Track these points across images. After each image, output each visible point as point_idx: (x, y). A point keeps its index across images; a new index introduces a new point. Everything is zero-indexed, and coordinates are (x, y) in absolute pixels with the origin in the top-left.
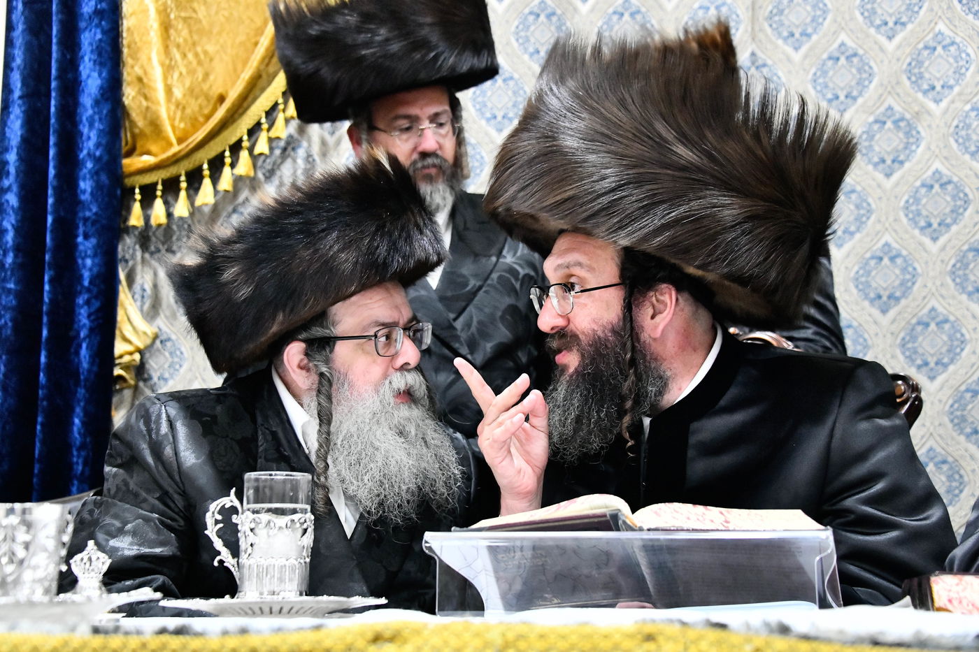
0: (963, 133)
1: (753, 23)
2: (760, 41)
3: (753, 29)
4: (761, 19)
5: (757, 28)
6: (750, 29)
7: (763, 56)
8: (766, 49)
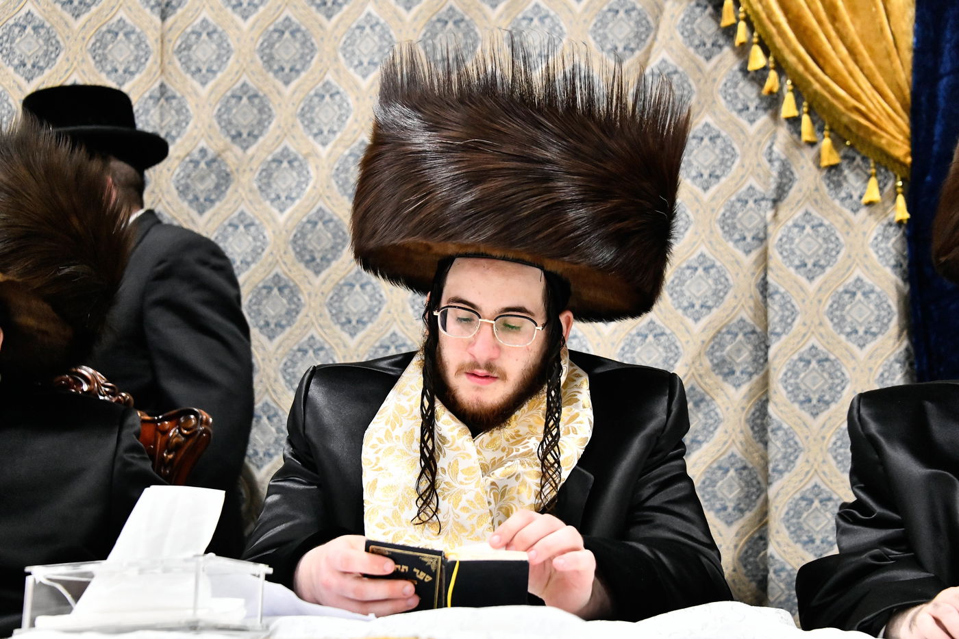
0: (342, 176)
1: (162, 56)
2: (170, 74)
3: (162, 61)
4: (170, 52)
5: (166, 61)
6: (159, 61)
7: (173, 89)
8: (176, 81)
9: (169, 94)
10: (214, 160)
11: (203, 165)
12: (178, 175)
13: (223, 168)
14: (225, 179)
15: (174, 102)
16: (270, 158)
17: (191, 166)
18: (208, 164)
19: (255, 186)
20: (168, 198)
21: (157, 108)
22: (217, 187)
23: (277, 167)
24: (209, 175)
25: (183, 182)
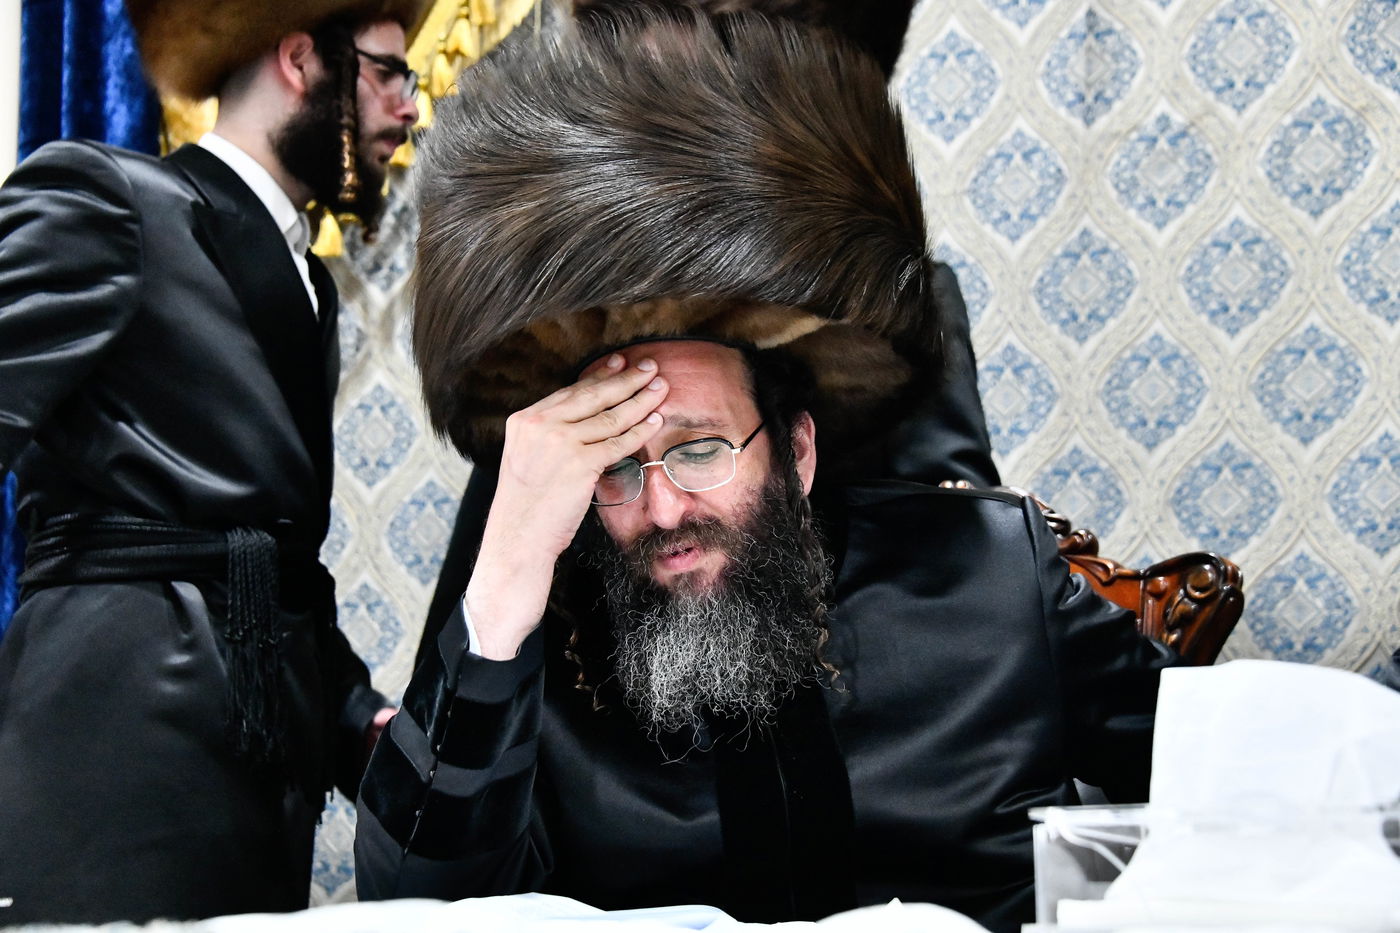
7: (1107, 17)
9: (1102, 27)
10: (1183, 134)
11: (1163, 143)
12: (1118, 164)
13: (1200, 146)
14: (1202, 166)
15: (1110, 40)
16: (1288, 120)
17: (1141, 147)
18: (1173, 142)
19: (1261, 172)
20: (1101, 205)
21: (1082, 51)
22: (1189, 178)
23: (1301, 135)
24: (1174, 160)
25: (1127, 175)
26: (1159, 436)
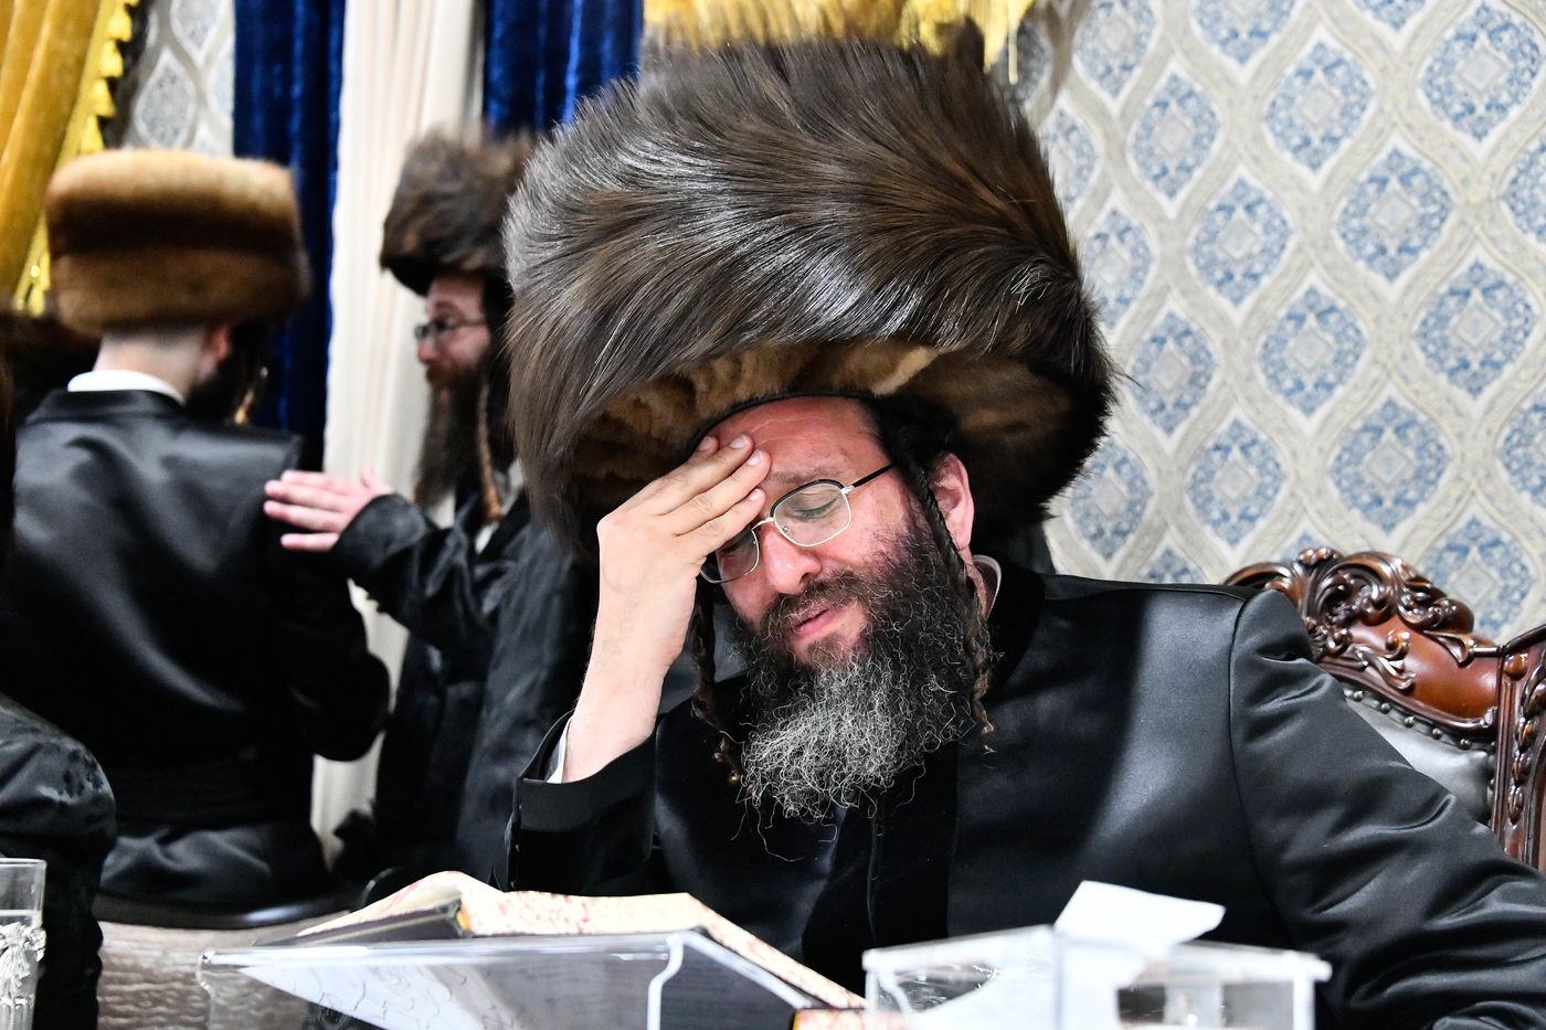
26: (1397, 515)
